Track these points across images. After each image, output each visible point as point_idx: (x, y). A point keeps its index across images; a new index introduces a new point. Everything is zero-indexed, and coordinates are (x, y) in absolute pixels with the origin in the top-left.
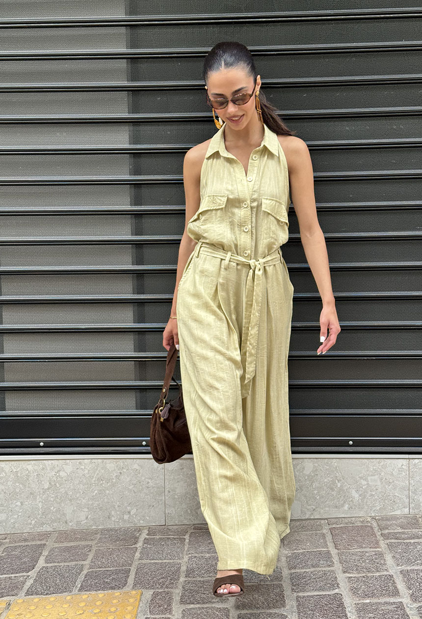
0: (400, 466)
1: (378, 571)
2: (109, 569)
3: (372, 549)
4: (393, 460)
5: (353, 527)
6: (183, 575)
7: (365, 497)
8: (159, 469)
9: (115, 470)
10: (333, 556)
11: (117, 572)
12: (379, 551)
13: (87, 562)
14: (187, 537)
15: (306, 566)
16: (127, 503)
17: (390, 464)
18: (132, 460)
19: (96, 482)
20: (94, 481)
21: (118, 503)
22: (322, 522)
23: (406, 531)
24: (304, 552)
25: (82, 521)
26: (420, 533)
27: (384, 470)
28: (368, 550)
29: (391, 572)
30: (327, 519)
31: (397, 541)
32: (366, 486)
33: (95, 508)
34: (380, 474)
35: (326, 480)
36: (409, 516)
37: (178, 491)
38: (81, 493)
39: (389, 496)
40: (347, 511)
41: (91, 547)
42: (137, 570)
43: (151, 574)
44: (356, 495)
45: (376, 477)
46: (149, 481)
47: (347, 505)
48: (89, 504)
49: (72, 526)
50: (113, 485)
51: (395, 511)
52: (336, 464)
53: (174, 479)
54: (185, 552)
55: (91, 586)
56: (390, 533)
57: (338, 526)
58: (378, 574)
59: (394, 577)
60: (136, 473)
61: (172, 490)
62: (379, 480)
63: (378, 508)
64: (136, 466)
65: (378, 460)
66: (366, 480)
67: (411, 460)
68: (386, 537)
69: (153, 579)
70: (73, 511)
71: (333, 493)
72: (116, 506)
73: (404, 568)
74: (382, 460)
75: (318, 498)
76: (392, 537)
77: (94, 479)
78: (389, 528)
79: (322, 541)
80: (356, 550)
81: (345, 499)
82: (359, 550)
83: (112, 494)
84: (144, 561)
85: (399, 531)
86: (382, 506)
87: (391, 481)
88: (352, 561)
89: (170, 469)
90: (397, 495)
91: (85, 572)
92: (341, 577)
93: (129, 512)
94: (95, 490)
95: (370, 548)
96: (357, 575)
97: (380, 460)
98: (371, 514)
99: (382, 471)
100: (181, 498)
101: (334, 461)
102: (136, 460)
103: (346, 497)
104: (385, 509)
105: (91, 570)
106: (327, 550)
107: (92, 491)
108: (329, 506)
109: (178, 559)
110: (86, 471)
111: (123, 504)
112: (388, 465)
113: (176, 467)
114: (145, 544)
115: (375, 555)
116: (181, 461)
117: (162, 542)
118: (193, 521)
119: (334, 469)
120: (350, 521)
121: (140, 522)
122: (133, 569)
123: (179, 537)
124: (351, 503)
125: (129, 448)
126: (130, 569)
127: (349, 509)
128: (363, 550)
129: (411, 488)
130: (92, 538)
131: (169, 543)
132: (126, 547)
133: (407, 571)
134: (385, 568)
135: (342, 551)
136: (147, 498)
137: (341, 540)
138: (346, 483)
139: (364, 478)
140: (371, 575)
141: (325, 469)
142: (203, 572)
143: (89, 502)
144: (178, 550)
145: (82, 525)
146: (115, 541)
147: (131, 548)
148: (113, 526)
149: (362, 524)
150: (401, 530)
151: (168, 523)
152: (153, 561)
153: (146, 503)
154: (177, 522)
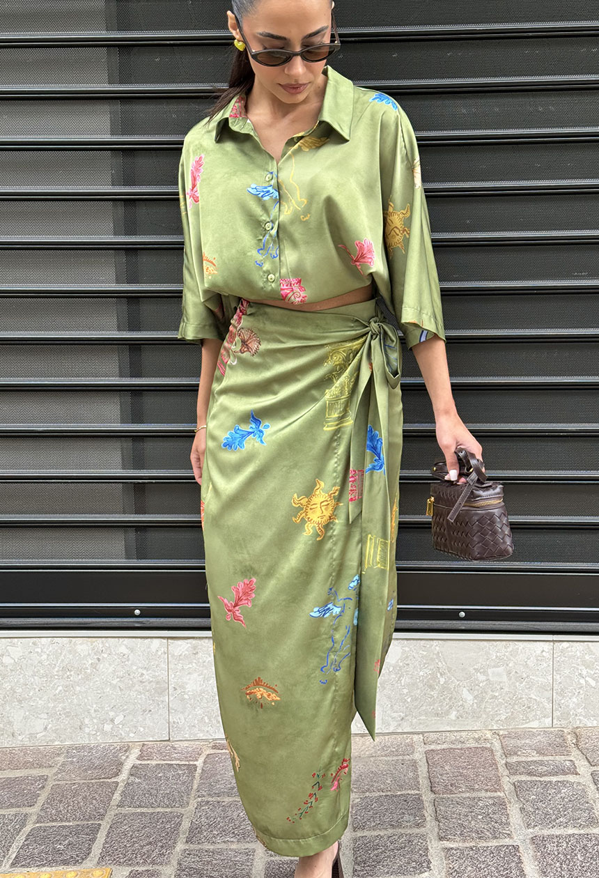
0: (539, 652)
1: (496, 838)
2: (67, 824)
3: (489, 794)
4: (527, 643)
5: (461, 749)
6: (183, 837)
7: (482, 701)
8: (159, 653)
9: (89, 655)
10: (426, 804)
11: (77, 831)
12: (500, 797)
13: (35, 810)
14: (199, 763)
15: (381, 825)
16: (109, 706)
17: (524, 649)
18: (117, 639)
19: (60, 673)
20: (57, 672)
21: (95, 706)
22: (415, 737)
23: (546, 758)
24: (380, 796)
25: (37, 734)
26: (567, 762)
27: (512, 658)
28: (483, 794)
29: (517, 840)
30: (422, 733)
31: (529, 778)
32: (484, 683)
33: (58, 713)
34: (507, 665)
35: (421, 673)
36: (552, 729)
37: (189, 688)
38: (37, 690)
39: (520, 698)
40: (455, 721)
41: (46, 780)
42: (110, 827)
43: (131, 836)
44: (468, 697)
45: (501, 669)
46: (144, 672)
47: (455, 713)
48: (48, 708)
49: (22, 741)
50: (87, 678)
51: (529, 722)
52: (437, 648)
53: (183, 669)
54: (193, 793)
55: (32, 857)
56: (519, 762)
57: (439, 747)
58: (494, 843)
59: (521, 849)
60: (123, 660)
61: (179, 687)
62: (505, 673)
63: (503, 717)
64: (123, 650)
65: (504, 643)
66: (485, 673)
67: (556, 644)
68: (512, 769)
69: (133, 845)
70: (25, 718)
71: (432, 693)
72: (93, 711)
73: (537, 831)
74: (511, 643)
75: (409, 700)
76: (523, 770)
77: (56, 669)
78: (519, 753)
79: (411, 774)
80: (464, 795)
81: (451, 703)
82: (468, 795)
83: (86, 692)
84: (126, 810)
85: (535, 759)
86: (510, 714)
87: (525, 676)
88: (455, 816)
89: (176, 654)
90: (534, 697)
91: (27, 829)
92: (435, 848)
93: (112, 721)
94: (59, 686)
95: (487, 791)
96: (461, 845)
97: (507, 642)
98: (493, 725)
99: (510, 659)
100: (194, 700)
101: (435, 643)
102: (123, 639)
103: (453, 700)
104: (514, 718)
105: (38, 825)
106: (417, 794)
107: (53, 688)
108: (426, 713)
109: (178, 807)
110: (45, 656)
111: (103, 708)
112: (520, 651)
113: (186, 650)
114: (132, 775)
115: (493, 804)
116: (194, 642)
117: (159, 773)
118: (213, 734)
119: (435, 657)
120: (458, 737)
121: (129, 735)
122: (105, 825)
123: (187, 763)
124: (461, 708)
125: (113, 620)
126: (100, 825)
127: (458, 718)
128: (474, 795)
129: (556, 687)
130: (50, 763)
131: (169, 775)
132: (101, 780)
133: (541, 839)
134: (507, 832)
135: (441, 796)
136: (141, 698)
137: (441, 775)
138: (453, 678)
139: (482, 670)
140: (484, 845)
141: (420, 655)
142: (216, 833)
143: (49, 705)
144: (183, 788)
145: (37, 740)
146: (86, 769)
147: (109, 785)
148: (87, 742)
149: (477, 745)
150: (537, 758)
151: (173, 737)
152: (139, 810)
153: (139, 706)
154: (187, 736)
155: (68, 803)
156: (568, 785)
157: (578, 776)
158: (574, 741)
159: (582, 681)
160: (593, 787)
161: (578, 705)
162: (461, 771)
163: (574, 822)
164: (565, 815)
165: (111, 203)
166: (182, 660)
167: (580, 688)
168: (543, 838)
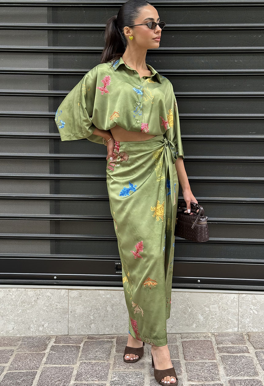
0: (232, 298)
1: (213, 380)
2: (22, 371)
3: (210, 361)
4: (227, 294)
5: (198, 341)
6: (73, 378)
7: (207, 319)
8: (65, 296)
9: (33, 296)
10: (182, 365)
11: (27, 375)
12: (215, 362)
13: (8, 365)
14: (82, 345)
16: (42, 319)
17: (226, 297)
18: (46, 289)
19: (21, 304)
20: (19, 303)
21: (35, 319)
22: (177, 335)
23: (235, 345)
25: (10, 331)
26: (245, 347)
28: (207, 361)
29: (222, 381)
30: (181, 334)
31: (228, 354)
32: (208, 312)
33: (19, 322)
34: (219, 304)
35: (180, 307)
36: (238, 333)
37: (77, 311)
38: (10, 311)
39: (224, 319)
40: (195, 328)
41: (13, 352)
42: (42, 373)
43: (51, 377)
44: (201, 318)
45: (216, 306)
46: (58, 304)
47: (195, 325)
48: (15, 319)
49: (3, 334)
50: (32, 306)
51: (228, 329)
52: (188, 296)
53: (75, 303)
54: (79, 358)
56: (223, 347)
57: (188, 340)
58: (212, 383)
60: (49, 299)
61: (73, 311)
62: (217, 307)
63: (216, 327)
64: (48, 294)
65: (217, 294)
66: (208, 307)
67: (240, 295)
68: (220, 350)
69: (51, 381)
70: (4, 324)
71: (185, 316)
72: (34, 321)
73: (231, 378)
74: (220, 294)
76: (225, 350)
77: (19, 302)
78: (223, 343)
79: (175, 352)
80: (199, 361)
81: (193, 320)
82: (201, 361)
83: (31, 313)
84: (48, 366)
85: (230, 346)
86: (219, 326)
87: (226, 309)
88: (195, 370)
89: (72, 296)
90: (230, 318)
91: (4, 373)
92: (186, 384)
93: (43, 326)
94: (20, 310)
95: (209, 359)
96: (197, 383)
97: (219, 294)
98: (212, 331)
99: (220, 301)
100: (80, 317)
101: (187, 293)
102: (49, 289)
103: (195, 319)
104: (221, 327)
105: (9, 371)
106: (178, 361)
107: (17, 310)
108: (182, 325)
109: (72, 365)
110: (14, 297)
111: (39, 320)
112: (224, 298)
113: (77, 295)
114: (51, 350)
115: (212, 365)
116: (80, 291)
117: (64, 349)
118: (88, 332)
119: (187, 300)
120: (196, 336)
121: (50, 332)
122: (39, 372)
123: (76, 345)
124: (197, 323)
125: (44, 281)
126: (37, 372)
127: (196, 327)
128: (203, 361)
129: (240, 314)
130: (15, 344)
131: (68, 350)
132: (38, 352)
133: (233, 381)
134: (218, 378)
135: (189, 361)
136: (56, 316)
137: (189, 352)
138: (194, 309)
139: (207, 306)
140: (207, 383)
141: (180, 299)
142: (89, 376)
143: (15, 318)
144: (74, 356)
145: (10, 334)
146: (31, 347)
147: (41, 354)
148: (32, 335)
149: (204, 339)
150: (231, 345)
151: (70, 333)
152: (54, 366)
153: (55, 319)
154: (76, 333)
155: (23, 362)
156: (245, 357)
157: (249, 354)
158: (248, 338)
159: (251, 312)
160: (256, 358)
161: (249, 322)
162: (198, 351)
163: (248, 374)
164: (244, 371)
165: (48, 97)
166: (74, 299)
167: (250, 315)
168: (234, 381)
